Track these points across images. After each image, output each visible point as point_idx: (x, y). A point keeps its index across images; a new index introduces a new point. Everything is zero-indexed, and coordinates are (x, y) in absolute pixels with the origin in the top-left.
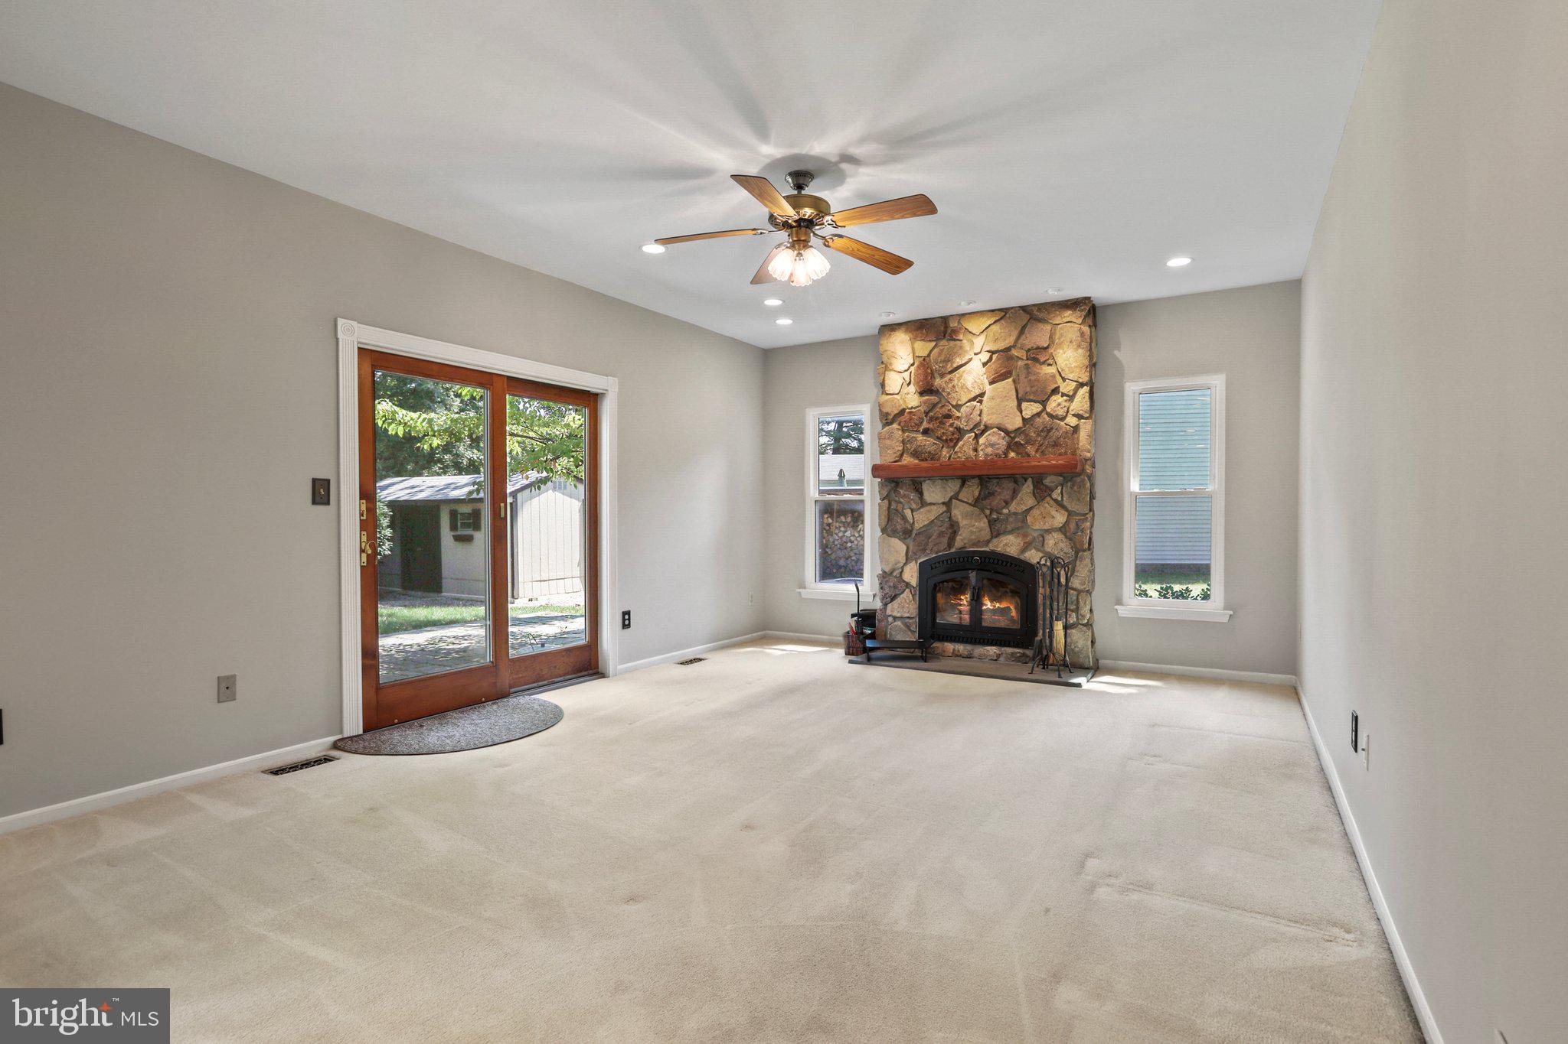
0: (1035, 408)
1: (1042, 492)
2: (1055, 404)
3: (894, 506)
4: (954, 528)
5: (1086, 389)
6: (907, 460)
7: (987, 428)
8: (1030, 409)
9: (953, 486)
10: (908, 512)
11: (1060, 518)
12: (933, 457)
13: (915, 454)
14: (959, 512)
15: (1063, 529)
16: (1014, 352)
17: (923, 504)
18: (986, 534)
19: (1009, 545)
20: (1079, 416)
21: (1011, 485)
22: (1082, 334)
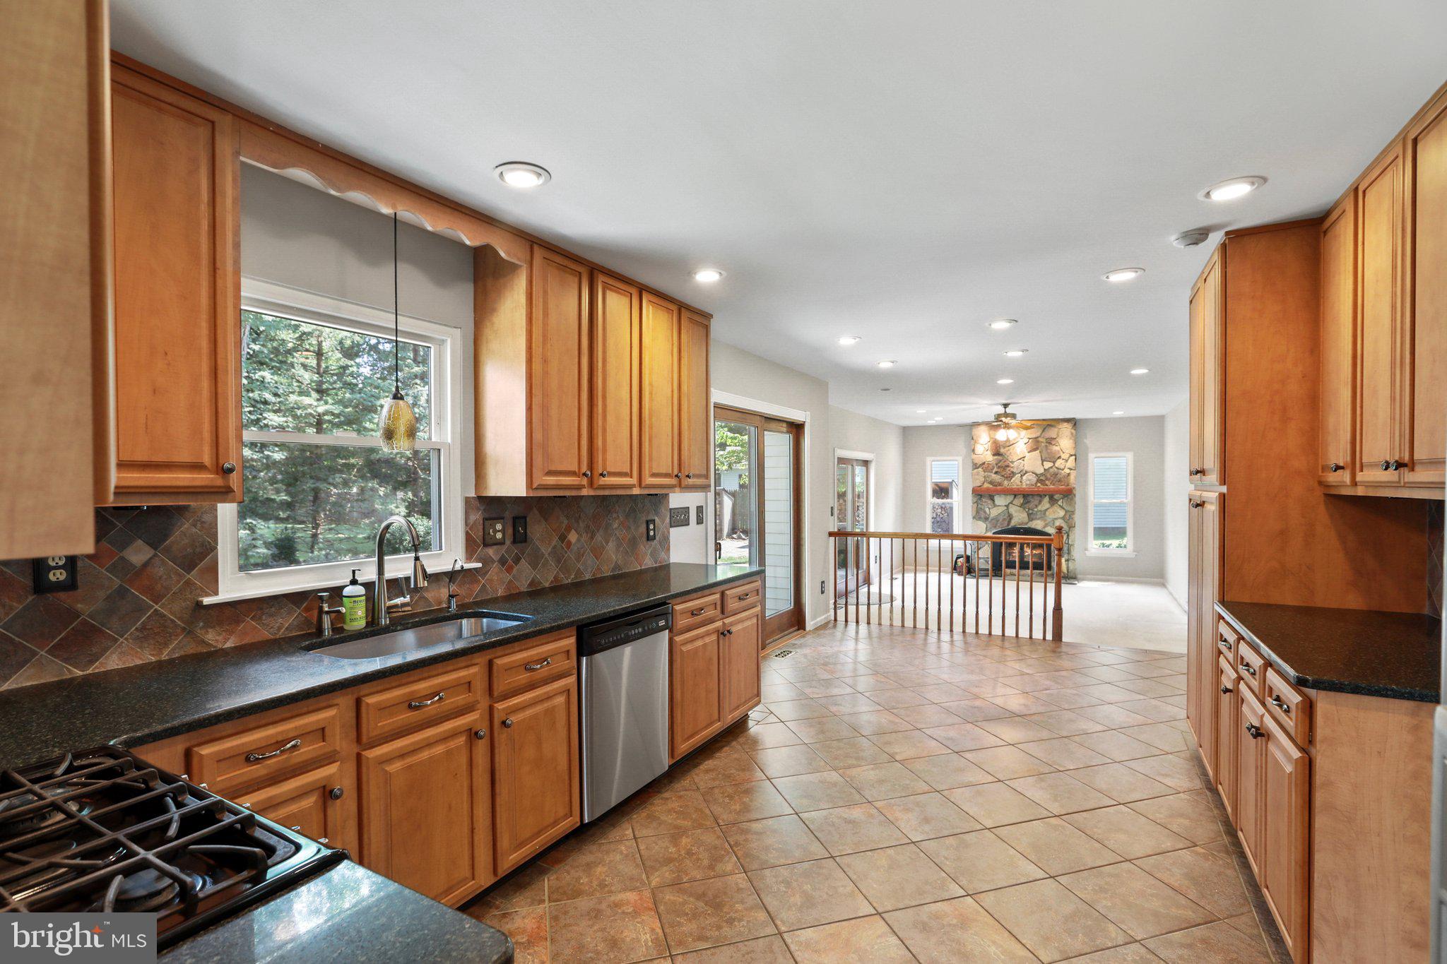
0: (1050, 464)
1: (1053, 501)
2: (1059, 463)
3: (980, 506)
4: (1010, 517)
5: (1074, 457)
6: (986, 485)
7: (1026, 472)
8: (1048, 465)
9: (1010, 498)
10: (987, 510)
11: (1062, 513)
12: (1000, 484)
13: (991, 483)
14: (1013, 510)
15: (1063, 518)
16: (1040, 439)
17: (995, 506)
18: (1026, 519)
19: (1037, 524)
20: (1071, 469)
21: (1039, 498)
22: (1072, 434)
